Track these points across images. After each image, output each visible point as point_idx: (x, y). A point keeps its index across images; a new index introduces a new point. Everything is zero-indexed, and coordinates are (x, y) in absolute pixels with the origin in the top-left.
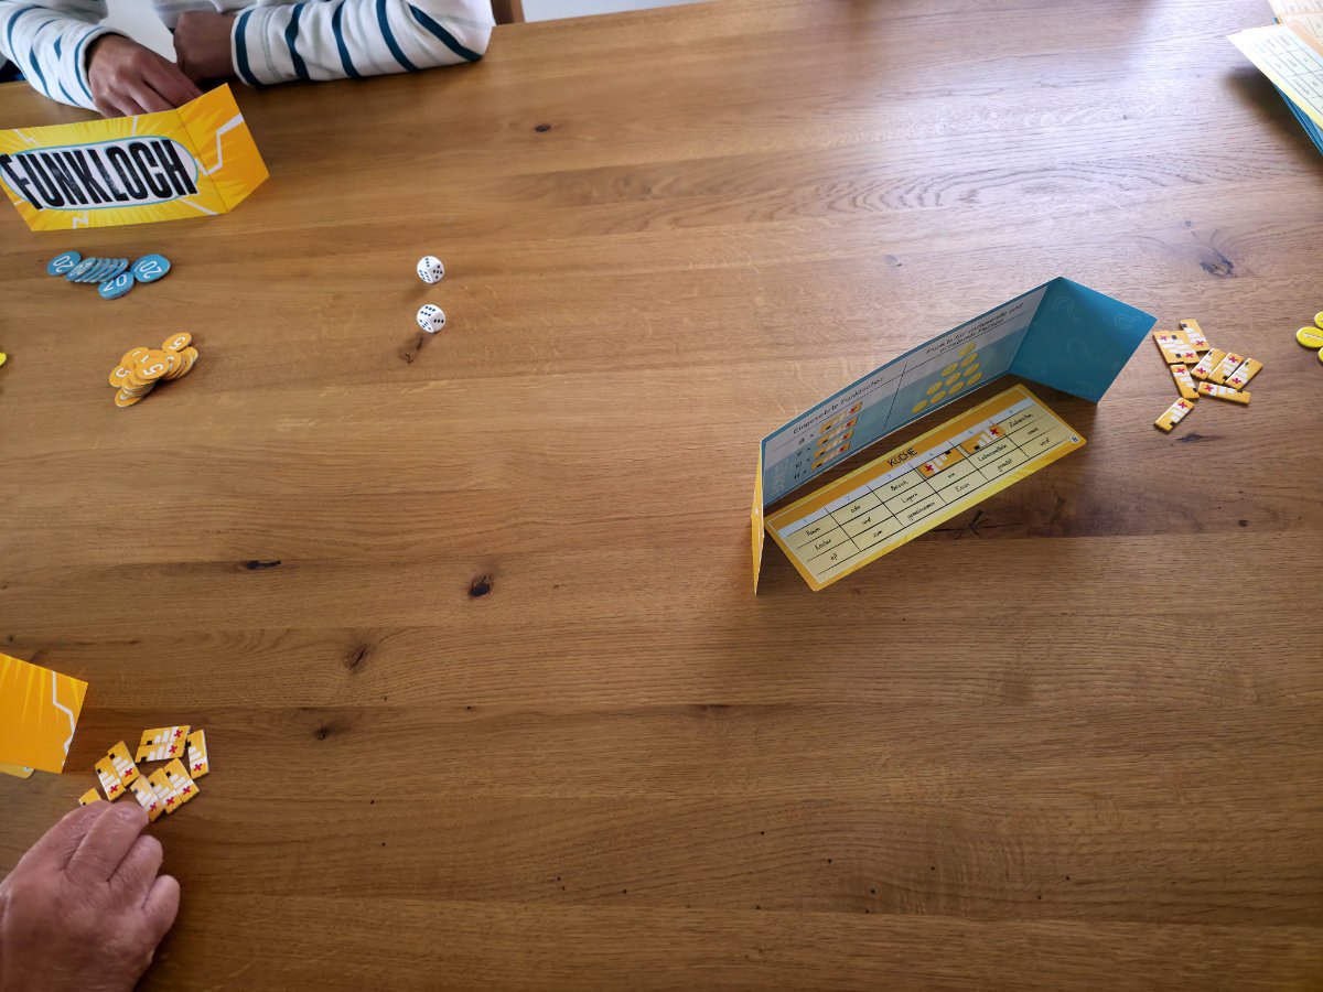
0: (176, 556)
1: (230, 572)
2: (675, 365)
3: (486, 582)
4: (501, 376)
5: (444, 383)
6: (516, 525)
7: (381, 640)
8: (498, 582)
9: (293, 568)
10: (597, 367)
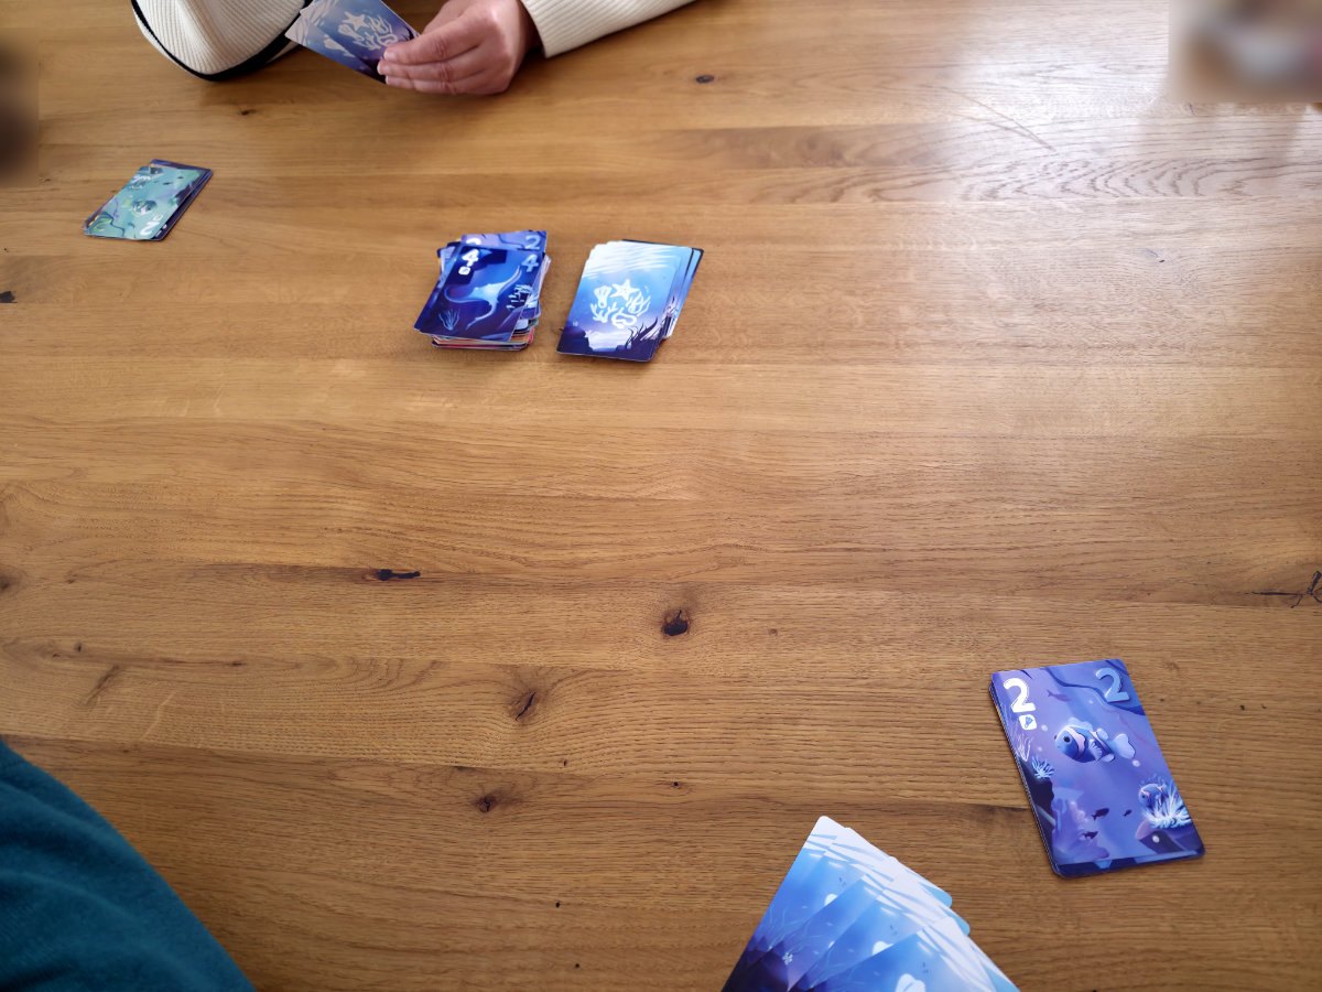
0: (289, 557)
1: (356, 583)
2: (896, 362)
3: (684, 617)
6: (713, 548)
7: (555, 684)
8: (699, 619)
9: (436, 582)
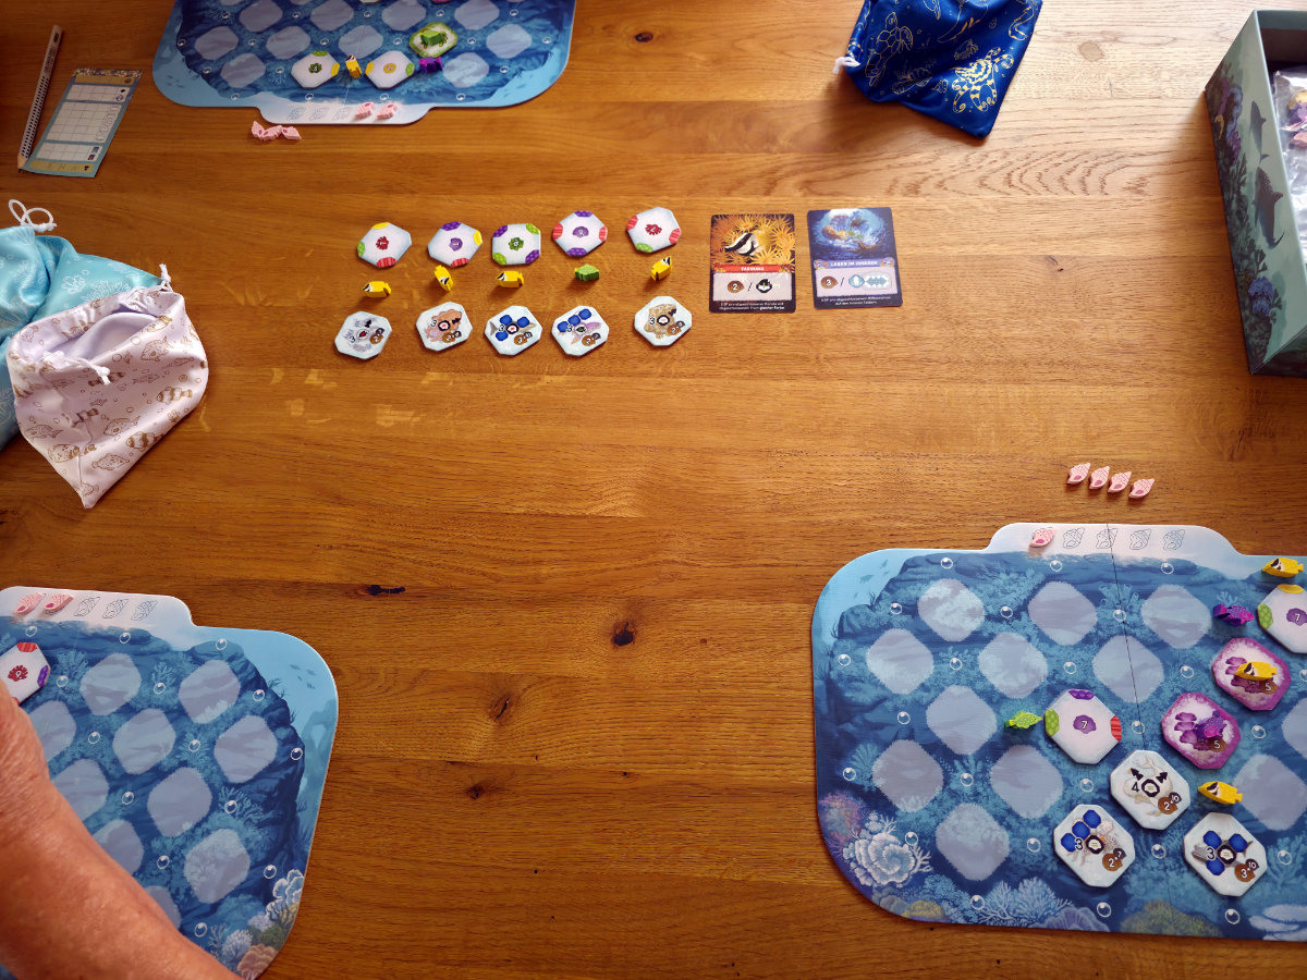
0: (290, 573)
1: (351, 597)
2: (816, 377)
3: (630, 629)
4: (622, 374)
5: (562, 379)
6: (656, 564)
7: (525, 690)
8: (644, 631)
9: (421, 595)
10: (728, 372)
